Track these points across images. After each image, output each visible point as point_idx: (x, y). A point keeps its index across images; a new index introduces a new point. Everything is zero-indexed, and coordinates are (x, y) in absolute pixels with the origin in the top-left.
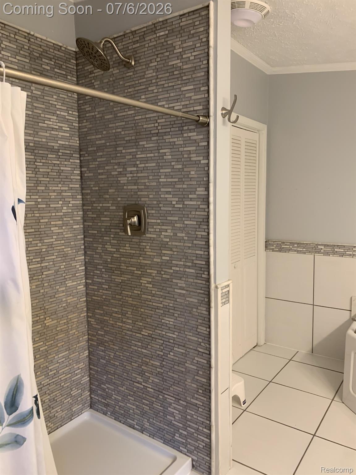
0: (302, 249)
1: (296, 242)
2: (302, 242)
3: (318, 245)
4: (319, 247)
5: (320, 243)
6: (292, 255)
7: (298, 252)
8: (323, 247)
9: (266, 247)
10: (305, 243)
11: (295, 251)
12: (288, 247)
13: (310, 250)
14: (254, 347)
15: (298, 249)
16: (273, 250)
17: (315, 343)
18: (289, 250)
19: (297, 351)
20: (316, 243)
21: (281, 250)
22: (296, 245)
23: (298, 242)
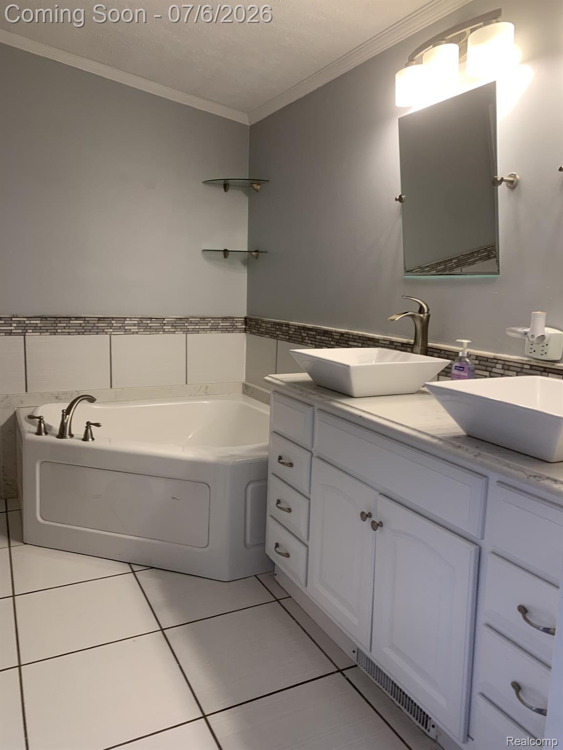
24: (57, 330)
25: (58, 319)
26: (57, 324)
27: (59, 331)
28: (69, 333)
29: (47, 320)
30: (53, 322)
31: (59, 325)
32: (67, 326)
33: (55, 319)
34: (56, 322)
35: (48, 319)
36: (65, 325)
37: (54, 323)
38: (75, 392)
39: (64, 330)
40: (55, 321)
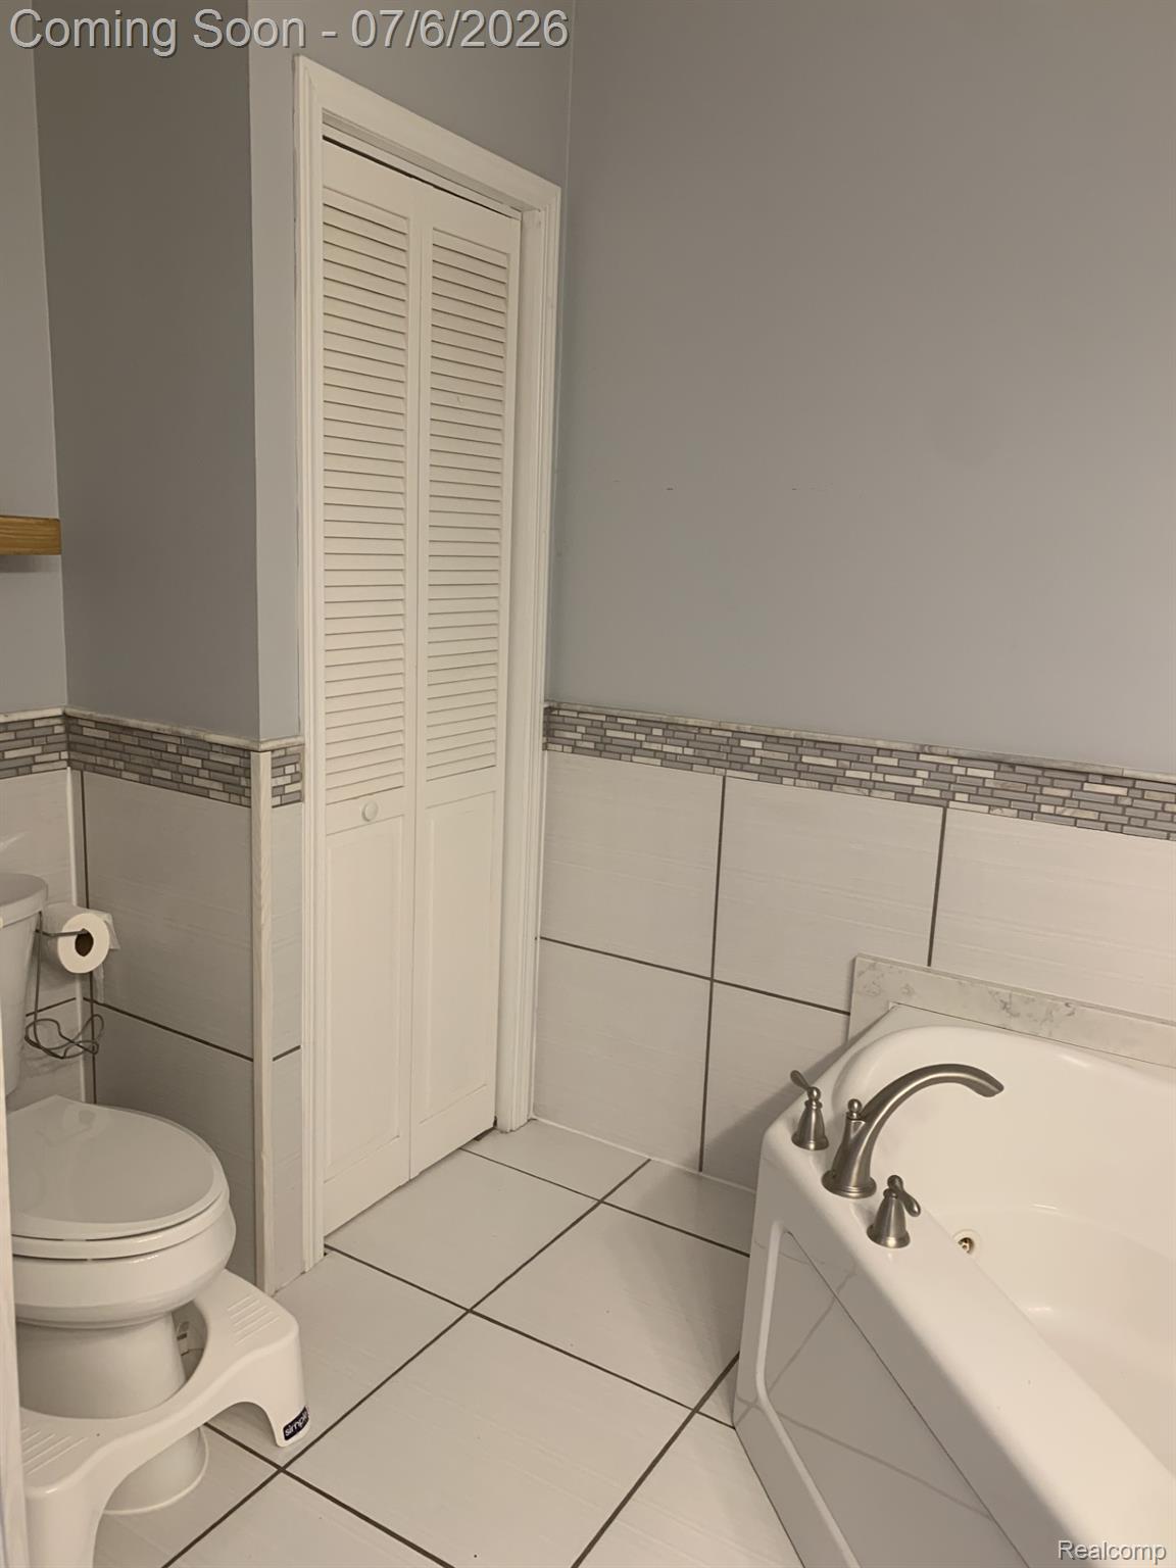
0: (679, 750)
1: (657, 717)
2: (681, 721)
3: (739, 734)
4: (744, 743)
5: (748, 728)
6: (641, 773)
7: (668, 761)
8: (758, 745)
9: (549, 732)
10: (691, 722)
11: (655, 754)
12: (631, 736)
13: (708, 754)
14: (477, 1139)
15: (667, 748)
16: (575, 749)
17: (710, 1136)
18: (635, 750)
19: (648, 1157)
20: (733, 727)
21: (603, 748)
22: (657, 732)
23: (665, 718)
24: (1040, 804)
25: (1047, 774)
26: (1042, 786)
27: (1044, 809)
28: (1076, 822)
29: (1014, 772)
30: (1032, 780)
31: (1046, 790)
32: (1071, 798)
33: (1039, 772)
34: (1041, 781)
35: (1018, 768)
36: (1066, 793)
37: (1036, 785)
38: (1062, 1004)
39: (1059, 809)
40: (1037, 777)
